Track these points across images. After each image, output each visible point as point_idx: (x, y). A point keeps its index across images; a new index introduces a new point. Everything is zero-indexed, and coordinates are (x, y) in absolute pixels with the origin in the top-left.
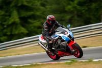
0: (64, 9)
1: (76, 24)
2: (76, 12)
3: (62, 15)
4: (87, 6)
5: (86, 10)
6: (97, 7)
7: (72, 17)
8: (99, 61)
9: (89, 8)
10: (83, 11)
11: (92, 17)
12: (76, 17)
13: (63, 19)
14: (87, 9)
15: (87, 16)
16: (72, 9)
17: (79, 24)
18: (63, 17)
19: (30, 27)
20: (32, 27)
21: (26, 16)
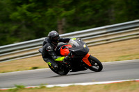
0: (8, 17)
1: (24, 38)
2: (23, 21)
3: (5, 25)
4: (40, 12)
5: (39, 18)
7: (19, 28)
8: (55, 87)
9: (42, 15)
10: (34, 20)
12: (24, 28)
13: (6, 30)
14: (40, 16)
15: (40, 26)
16: (19, 17)
17: (29, 37)
18: (6, 28)
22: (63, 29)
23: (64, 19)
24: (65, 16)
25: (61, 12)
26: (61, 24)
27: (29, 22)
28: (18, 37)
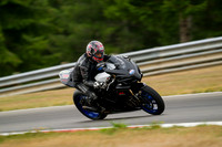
1: (126, 46)
2: (125, 21)
3: (96, 26)
4: (151, 7)
5: (150, 16)
6: (174, 10)
7: (118, 31)
8: (175, 127)
9: (155, 11)
10: (142, 18)
11: (161, 31)
12: (126, 31)
13: (97, 34)
14: (150, 12)
15: (150, 28)
16: (117, 14)
17: (132, 45)
18: (97, 30)
19: (27, 51)
20: (31, 52)
21: (18, 28)
22: (188, 35)
23: (189, 19)
24: (192, 14)
25: (186, 7)
26: (185, 26)
27: (134, 23)
28: (116, 46)
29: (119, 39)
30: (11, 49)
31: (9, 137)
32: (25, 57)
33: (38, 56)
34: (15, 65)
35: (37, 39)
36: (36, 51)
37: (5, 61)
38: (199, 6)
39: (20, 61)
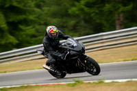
1: (83, 32)
2: (82, 16)
4: (98, 8)
5: (97, 13)
6: (112, 10)
8: (113, 82)
11: (105, 23)
12: (82, 23)
13: (65, 25)
14: (97, 11)
15: (98, 21)
16: (77, 12)
17: (87, 31)
19: (22, 36)
20: (24, 36)
21: (16, 21)
22: (120, 25)
23: (121, 15)
24: (123, 12)
26: (119, 19)
27: (87, 17)
29: (78, 28)
30: (12, 34)
31: (10, 88)
32: (20, 39)
33: (28, 38)
34: (14, 44)
35: (28, 28)
36: (27, 35)
37: (8, 41)
38: (127, 7)
39: (17, 42)
